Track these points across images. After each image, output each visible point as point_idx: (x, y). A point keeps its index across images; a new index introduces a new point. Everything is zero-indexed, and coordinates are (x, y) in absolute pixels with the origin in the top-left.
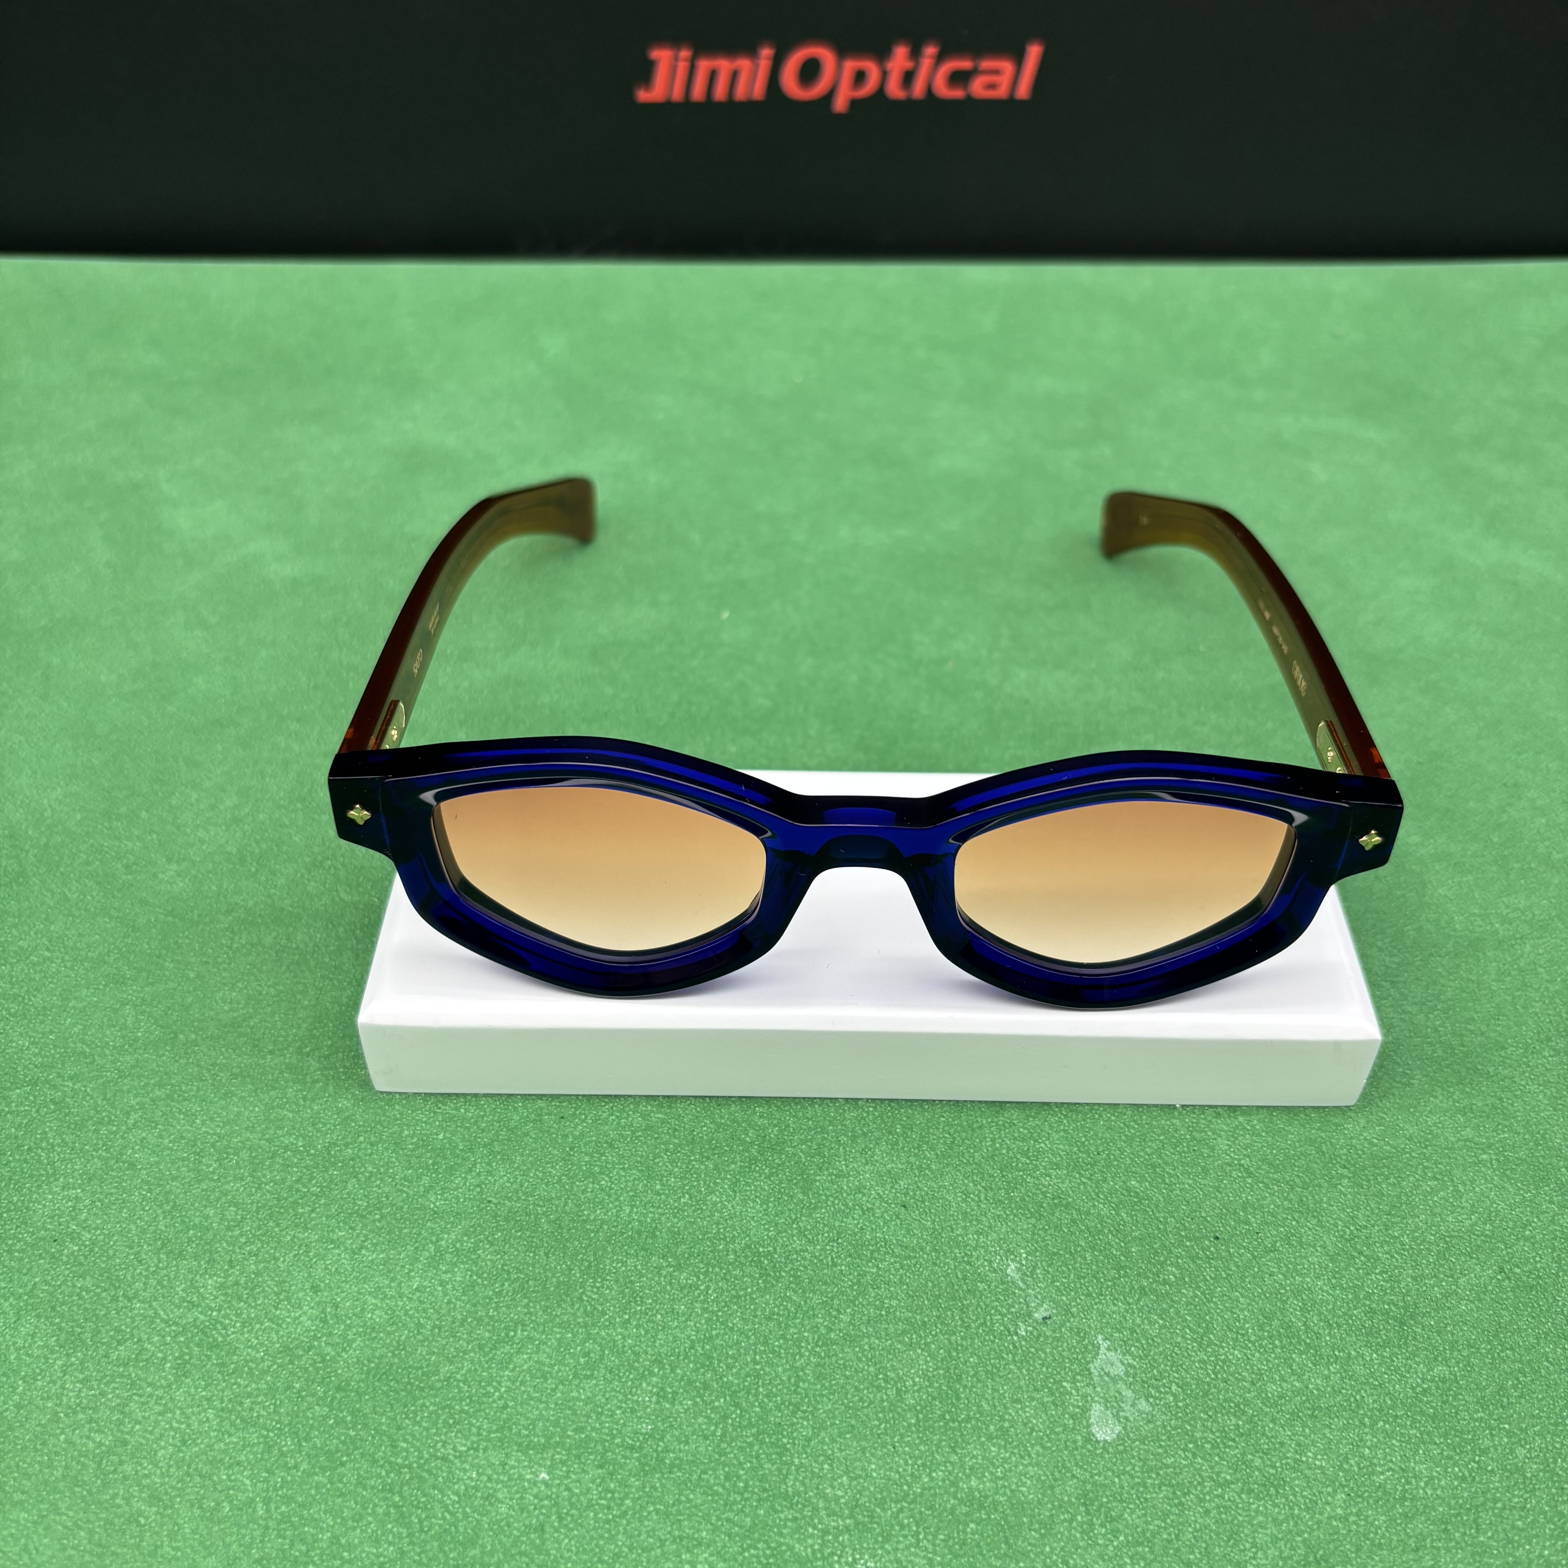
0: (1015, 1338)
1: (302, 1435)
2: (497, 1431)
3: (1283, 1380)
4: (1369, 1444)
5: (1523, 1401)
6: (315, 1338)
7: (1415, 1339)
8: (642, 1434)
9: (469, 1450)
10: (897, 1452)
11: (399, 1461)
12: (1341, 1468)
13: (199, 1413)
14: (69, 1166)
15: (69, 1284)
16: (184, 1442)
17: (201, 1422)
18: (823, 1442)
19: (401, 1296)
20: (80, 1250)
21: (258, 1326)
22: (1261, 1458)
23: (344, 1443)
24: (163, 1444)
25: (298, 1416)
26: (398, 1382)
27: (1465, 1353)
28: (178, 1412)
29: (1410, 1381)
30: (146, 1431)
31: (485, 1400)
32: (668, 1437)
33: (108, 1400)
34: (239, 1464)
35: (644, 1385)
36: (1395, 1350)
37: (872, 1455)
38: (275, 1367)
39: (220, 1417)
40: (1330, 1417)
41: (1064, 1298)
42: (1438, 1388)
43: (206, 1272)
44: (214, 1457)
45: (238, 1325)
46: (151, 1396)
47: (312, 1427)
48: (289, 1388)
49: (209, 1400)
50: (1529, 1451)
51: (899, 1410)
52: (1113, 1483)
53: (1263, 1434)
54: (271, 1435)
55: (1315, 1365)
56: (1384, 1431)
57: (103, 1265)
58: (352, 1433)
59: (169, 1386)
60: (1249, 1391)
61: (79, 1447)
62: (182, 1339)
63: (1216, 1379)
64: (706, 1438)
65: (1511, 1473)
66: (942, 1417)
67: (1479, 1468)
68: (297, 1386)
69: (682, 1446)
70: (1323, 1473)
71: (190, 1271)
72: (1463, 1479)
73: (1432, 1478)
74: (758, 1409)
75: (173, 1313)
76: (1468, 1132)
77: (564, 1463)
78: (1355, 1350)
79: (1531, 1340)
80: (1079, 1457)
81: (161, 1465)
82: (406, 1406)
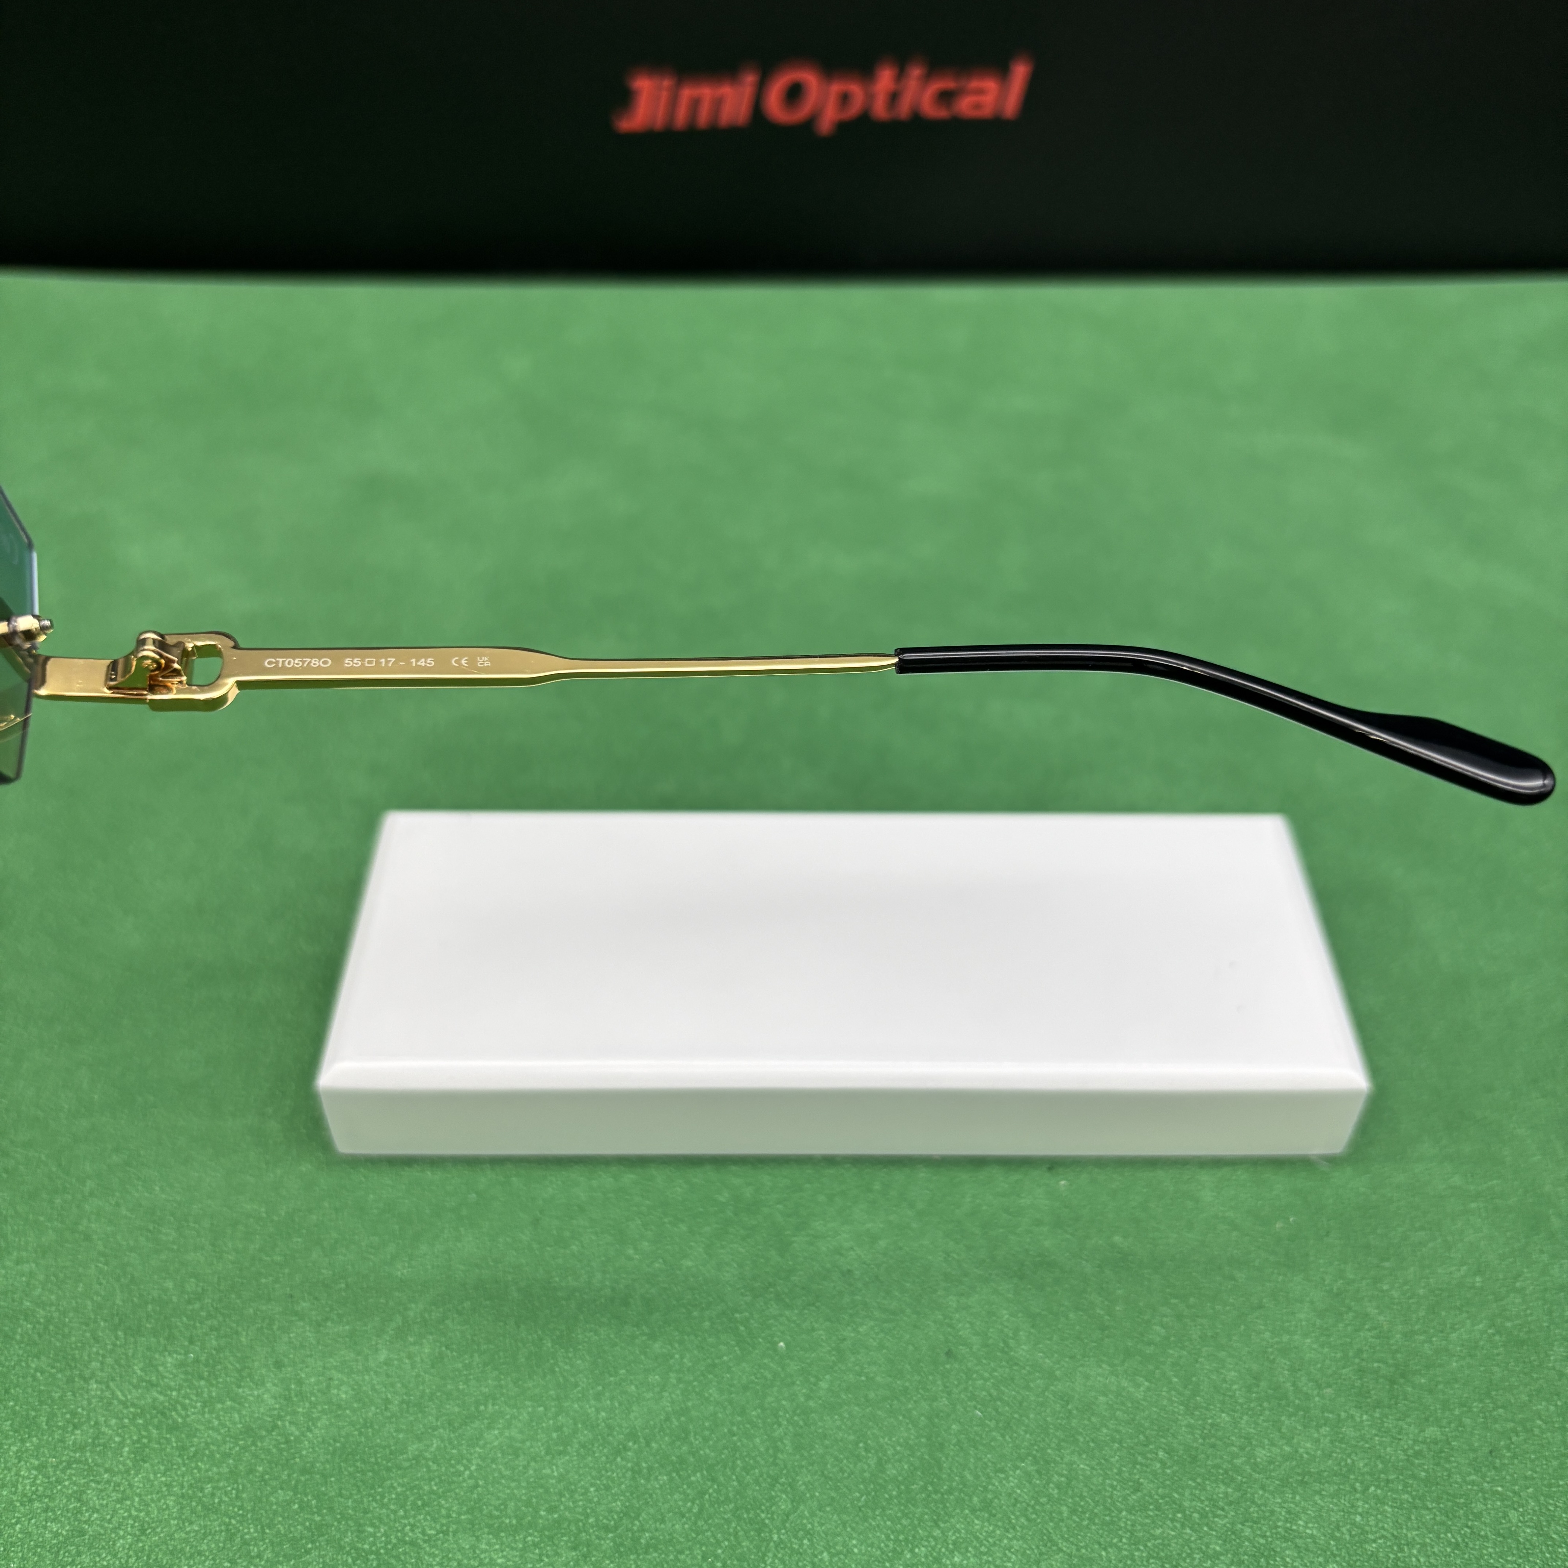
0: (999, 1403)
1: (265, 1521)
2: (467, 1512)
3: (1273, 1444)
4: (1360, 1510)
5: (1516, 1461)
6: (280, 1417)
7: (1406, 1399)
8: (617, 1512)
9: (438, 1533)
10: (878, 1526)
11: (366, 1547)
12: (1333, 1537)
13: (159, 1501)
14: (23, 1239)
15: (24, 1364)
16: (143, 1531)
17: (160, 1510)
18: (802, 1516)
19: (367, 1370)
20: (34, 1327)
21: (219, 1406)
22: (1251, 1527)
23: (309, 1529)
24: (122, 1533)
25: (260, 1501)
26: (364, 1462)
27: (1457, 1412)
28: (137, 1499)
29: (1402, 1443)
30: (103, 1519)
31: (455, 1479)
32: (643, 1514)
33: (65, 1486)
34: (200, 1553)
35: (619, 1459)
36: (1387, 1410)
37: (853, 1529)
38: (237, 1449)
39: (181, 1503)
40: (1320, 1483)
41: (1047, 1361)
42: (1430, 1450)
43: (166, 1350)
44: (174, 1546)
45: (199, 1404)
46: (108, 1482)
47: (275, 1513)
48: (251, 1471)
49: (169, 1486)
50: (1523, 1515)
51: (881, 1481)
52: (1101, 1556)
53: (1253, 1502)
54: (233, 1522)
55: (1305, 1427)
56: (1376, 1497)
57: (58, 1344)
58: (318, 1518)
59: (127, 1472)
60: (1237, 1456)
61: (35, 1538)
62: (141, 1421)
63: (1203, 1445)
64: (683, 1516)
65: (1504, 1537)
66: (924, 1488)
67: (1472, 1533)
68: (260, 1469)
69: (658, 1524)
70: (1315, 1543)
71: (149, 1349)
72: (1457, 1545)
73: (1424, 1545)
74: (735, 1483)
75: (130, 1393)
76: (1457, 1180)
77: (535, 1545)
78: (1345, 1412)
79: (1525, 1398)
80: (1065, 1529)
81: (119, 1556)
82: (373, 1487)
